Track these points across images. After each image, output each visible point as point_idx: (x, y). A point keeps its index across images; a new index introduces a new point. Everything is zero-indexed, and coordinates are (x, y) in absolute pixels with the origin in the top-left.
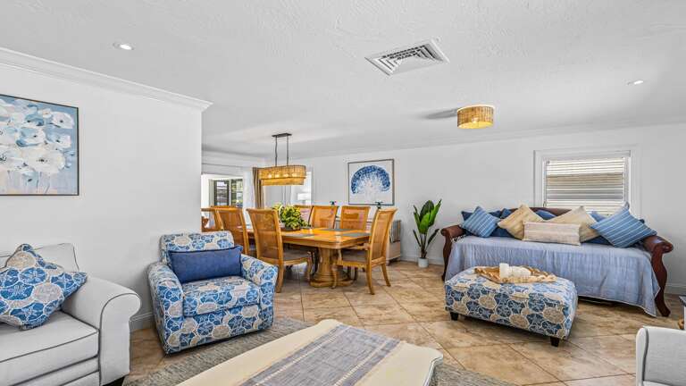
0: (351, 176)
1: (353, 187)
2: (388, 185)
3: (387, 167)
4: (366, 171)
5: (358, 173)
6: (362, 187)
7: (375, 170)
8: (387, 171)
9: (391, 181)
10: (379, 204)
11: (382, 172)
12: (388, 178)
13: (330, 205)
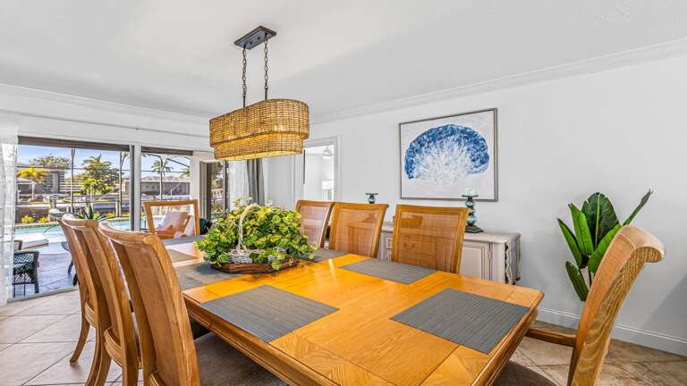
0: (406, 147)
1: (409, 168)
2: (485, 160)
3: (481, 126)
4: (435, 136)
5: (419, 141)
6: (427, 166)
7: (453, 132)
8: (481, 134)
9: (490, 152)
10: (470, 199)
11: (470, 137)
12: (484, 148)
13: (365, 201)
